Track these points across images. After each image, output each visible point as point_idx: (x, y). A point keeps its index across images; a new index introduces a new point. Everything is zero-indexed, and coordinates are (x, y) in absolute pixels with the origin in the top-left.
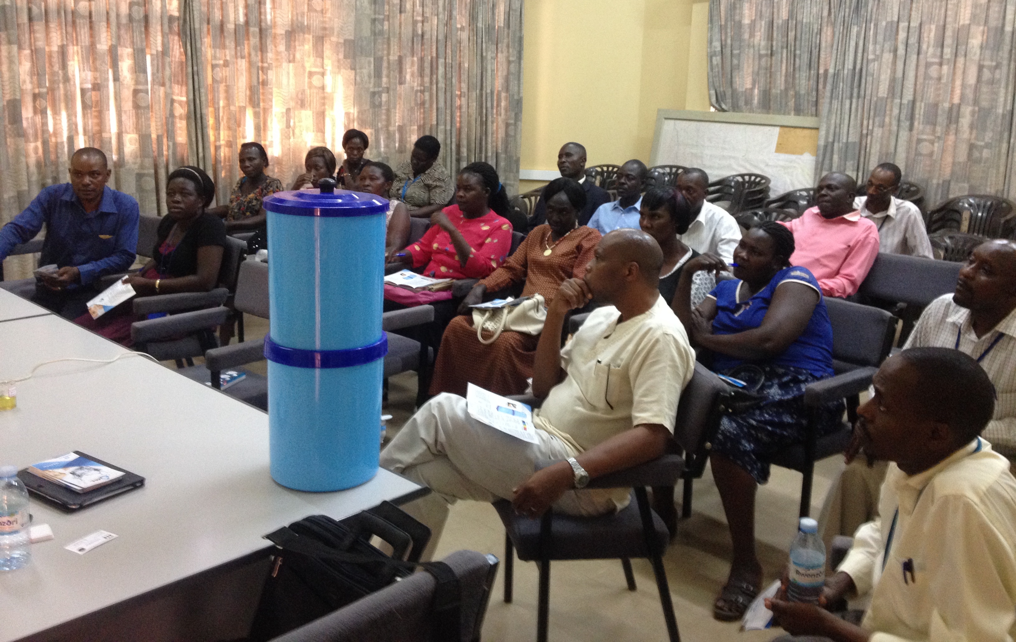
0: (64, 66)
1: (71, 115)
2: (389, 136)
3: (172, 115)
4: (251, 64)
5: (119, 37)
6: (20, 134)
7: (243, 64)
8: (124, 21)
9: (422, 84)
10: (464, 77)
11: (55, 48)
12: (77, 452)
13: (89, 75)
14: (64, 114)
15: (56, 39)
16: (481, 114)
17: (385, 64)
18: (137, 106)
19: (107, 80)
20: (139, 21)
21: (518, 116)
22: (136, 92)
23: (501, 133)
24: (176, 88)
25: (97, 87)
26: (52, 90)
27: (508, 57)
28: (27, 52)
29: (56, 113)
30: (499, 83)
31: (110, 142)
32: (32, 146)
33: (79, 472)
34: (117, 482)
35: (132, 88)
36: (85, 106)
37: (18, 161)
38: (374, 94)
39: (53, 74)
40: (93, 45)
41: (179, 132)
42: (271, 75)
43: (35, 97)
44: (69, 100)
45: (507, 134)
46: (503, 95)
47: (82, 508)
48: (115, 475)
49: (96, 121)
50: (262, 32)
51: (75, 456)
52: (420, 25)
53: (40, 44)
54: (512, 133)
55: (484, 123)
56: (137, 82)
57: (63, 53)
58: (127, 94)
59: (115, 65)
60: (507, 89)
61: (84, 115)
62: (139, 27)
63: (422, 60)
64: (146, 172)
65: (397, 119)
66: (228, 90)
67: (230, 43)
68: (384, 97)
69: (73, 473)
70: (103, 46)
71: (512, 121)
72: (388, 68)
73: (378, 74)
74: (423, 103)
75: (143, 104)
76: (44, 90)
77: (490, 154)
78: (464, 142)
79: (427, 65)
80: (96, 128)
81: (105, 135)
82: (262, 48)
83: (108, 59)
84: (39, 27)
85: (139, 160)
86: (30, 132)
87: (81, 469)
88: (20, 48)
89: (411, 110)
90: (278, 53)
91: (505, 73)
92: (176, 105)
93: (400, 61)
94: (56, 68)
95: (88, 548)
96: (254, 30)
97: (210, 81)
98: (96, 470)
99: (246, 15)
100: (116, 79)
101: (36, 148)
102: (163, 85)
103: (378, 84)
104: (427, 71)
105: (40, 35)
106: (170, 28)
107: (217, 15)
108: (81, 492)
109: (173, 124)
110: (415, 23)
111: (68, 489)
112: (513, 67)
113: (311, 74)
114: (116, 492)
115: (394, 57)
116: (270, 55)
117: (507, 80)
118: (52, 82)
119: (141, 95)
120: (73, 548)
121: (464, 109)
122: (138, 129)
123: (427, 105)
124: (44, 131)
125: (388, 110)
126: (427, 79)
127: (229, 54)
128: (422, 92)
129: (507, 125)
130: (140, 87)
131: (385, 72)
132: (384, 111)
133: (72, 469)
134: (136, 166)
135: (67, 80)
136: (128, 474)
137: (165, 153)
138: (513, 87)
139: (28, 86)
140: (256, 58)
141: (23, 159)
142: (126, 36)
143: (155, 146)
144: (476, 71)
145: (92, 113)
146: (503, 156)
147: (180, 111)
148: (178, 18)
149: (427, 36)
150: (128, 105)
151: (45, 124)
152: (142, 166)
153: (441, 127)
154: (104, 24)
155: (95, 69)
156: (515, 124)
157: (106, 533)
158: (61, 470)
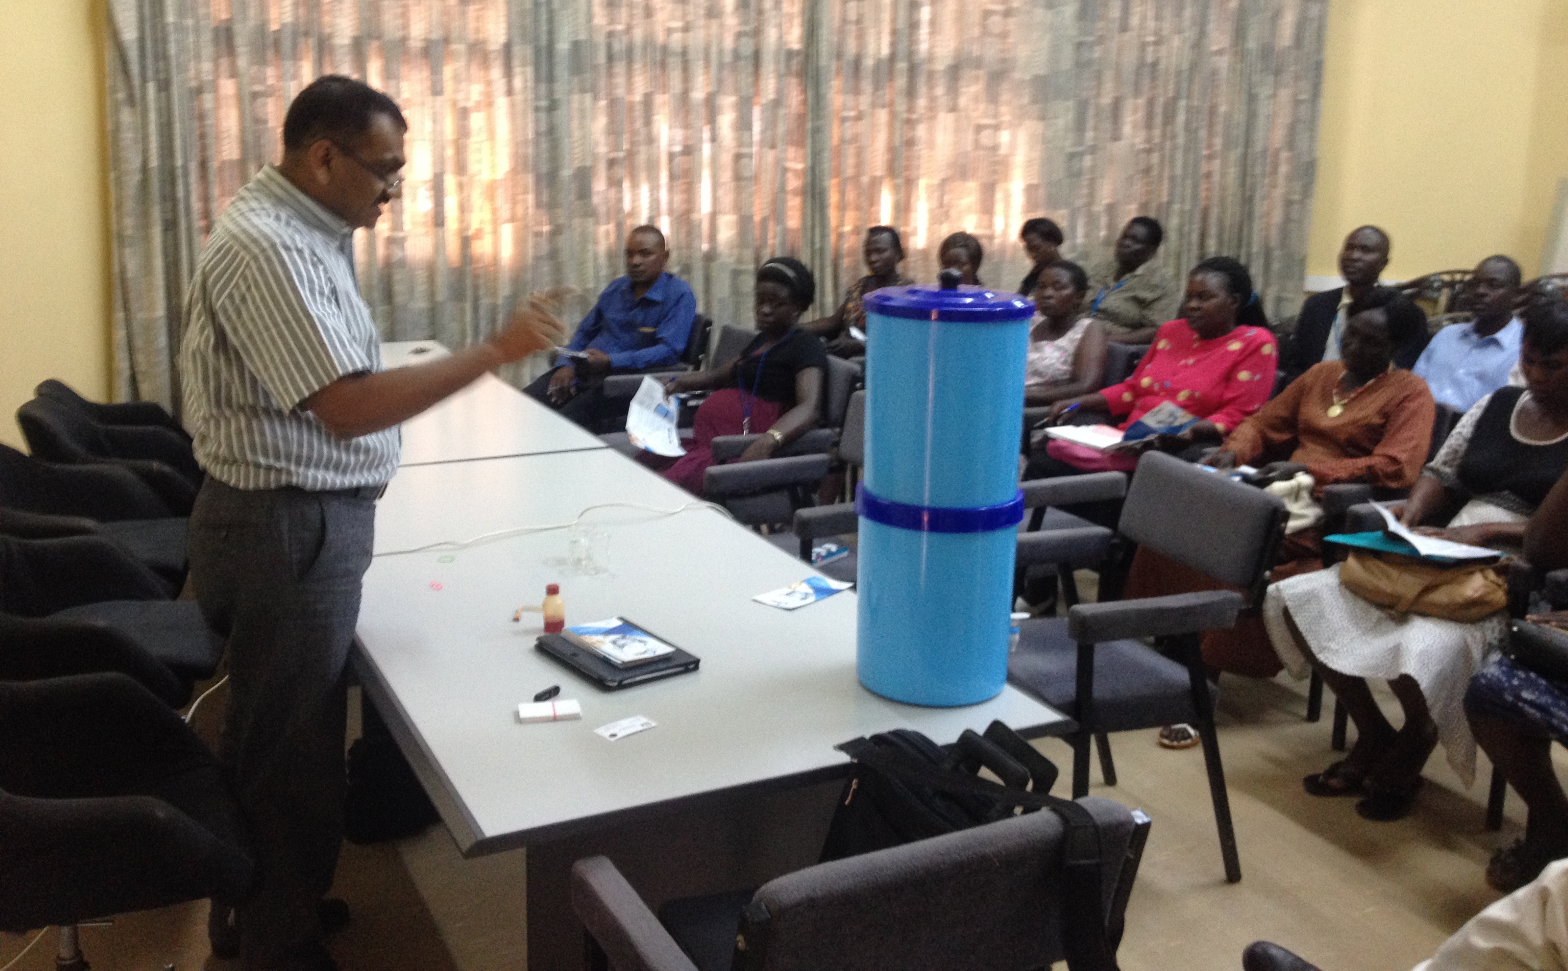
0: (648, 121)
1: (654, 188)
2: (1092, 220)
3: (782, 189)
4: (893, 115)
5: (720, 82)
6: (590, 213)
7: (882, 115)
8: (728, 58)
9: (1148, 140)
10: (1219, 128)
11: (638, 97)
12: (621, 619)
13: (679, 134)
14: (644, 189)
15: (640, 85)
16: (1243, 184)
17: (1091, 112)
18: (738, 177)
19: (701, 140)
20: (746, 58)
21: (1307, 191)
22: (738, 157)
23: (1277, 217)
24: (792, 152)
25: (689, 150)
26: (631, 154)
27: (1295, 95)
28: (603, 103)
29: (635, 186)
30: (1279, 136)
31: (700, 226)
32: (603, 229)
33: (622, 642)
34: (664, 659)
35: (733, 152)
36: (672, 177)
37: (584, 250)
38: (1072, 156)
39: (634, 133)
40: (685, 93)
41: (790, 213)
42: (921, 131)
43: (612, 163)
44: (652, 168)
45: (1287, 219)
46: (1284, 155)
47: (621, 686)
48: (662, 649)
49: (684, 196)
50: (913, 70)
51: (619, 623)
52: (1151, 49)
53: (620, 92)
54: (1295, 215)
55: (1247, 201)
56: (740, 143)
57: (648, 102)
58: (726, 159)
59: (712, 119)
60: (1291, 143)
61: (671, 189)
62: (746, 67)
63: (1151, 103)
64: (743, 267)
65: (1105, 194)
66: (859, 153)
67: (867, 86)
68: (1087, 161)
69: (614, 642)
70: (698, 94)
71: (1296, 197)
72: (1097, 115)
73: (1080, 125)
74: (1147, 171)
75: (746, 173)
76: (621, 154)
77: (1255, 249)
78: (1213, 230)
79: (1159, 110)
80: (684, 207)
81: (695, 216)
82: (911, 93)
83: (702, 112)
84: (620, 68)
85: (736, 252)
86: (602, 210)
87: (623, 638)
88: (596, 98)
89: (1130, 180)
90: (932, 99)
91: (1288, 120)
92: (790, 175)
93: (1117, 106)
94: (639, 124)
95: (620, 734)
96: (902, 66)
97: (835, 141)
98: (640, 641)
99: (893, 45)
100: (714, 139)
101: (607, 233)
102: (773, 147)
103: (1080, 141)
104: (1159, 119)
105: (620, 80)
106: (788, 67)
107: (851, 47)
108: (621, 667)
109: (784, 202)
110: (1143, 46)
111: (606, 661)
112: (1304, 110)
113: (979, 129)
114: (664, 673)
115: (1106, 100)
116: (922, 102)
117: (1292, 130)
118: (633, 143)
119: (744, 161)
120: (604, 732)
121: (1216, 178)
122: (737, 207)
123: (1155, 173)
124: (620, 210)
125: (1092, 181)
126: (1157, 132)
127: (865, 101)
128: (1149, 151)
129: (1288, 203)
130: (745, 150)
131: (1091, 122)
132: (1085, 183)
133: (613, 637)
134: (732, 260)
135: (651, 140)
136: (679, 651)
137: (770, 242)
138: (1302, 142)
139: (602, 149)
140: (901, 106)
141: (590, 247)
142: (729, 79)
143: (757, 232)
144: (1240, 117)
145: (679, 184)
146: (1277, 253)
147: (793, 183)
148: (798, 53)
149: (1162, 66)
150: (726, 176)
151: (620, 200)
152: (739, 261)
153: (1176, 207)
154: (701, 63)
155: (686, 126)
156: (1302, 202)
157: (644, 720)
158: (600, 638)
